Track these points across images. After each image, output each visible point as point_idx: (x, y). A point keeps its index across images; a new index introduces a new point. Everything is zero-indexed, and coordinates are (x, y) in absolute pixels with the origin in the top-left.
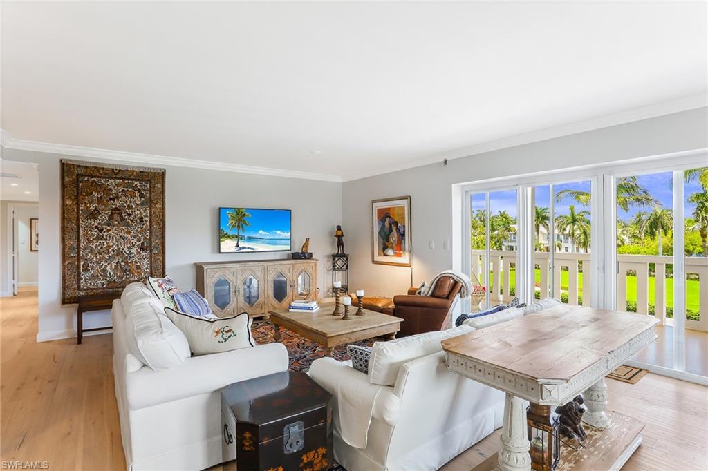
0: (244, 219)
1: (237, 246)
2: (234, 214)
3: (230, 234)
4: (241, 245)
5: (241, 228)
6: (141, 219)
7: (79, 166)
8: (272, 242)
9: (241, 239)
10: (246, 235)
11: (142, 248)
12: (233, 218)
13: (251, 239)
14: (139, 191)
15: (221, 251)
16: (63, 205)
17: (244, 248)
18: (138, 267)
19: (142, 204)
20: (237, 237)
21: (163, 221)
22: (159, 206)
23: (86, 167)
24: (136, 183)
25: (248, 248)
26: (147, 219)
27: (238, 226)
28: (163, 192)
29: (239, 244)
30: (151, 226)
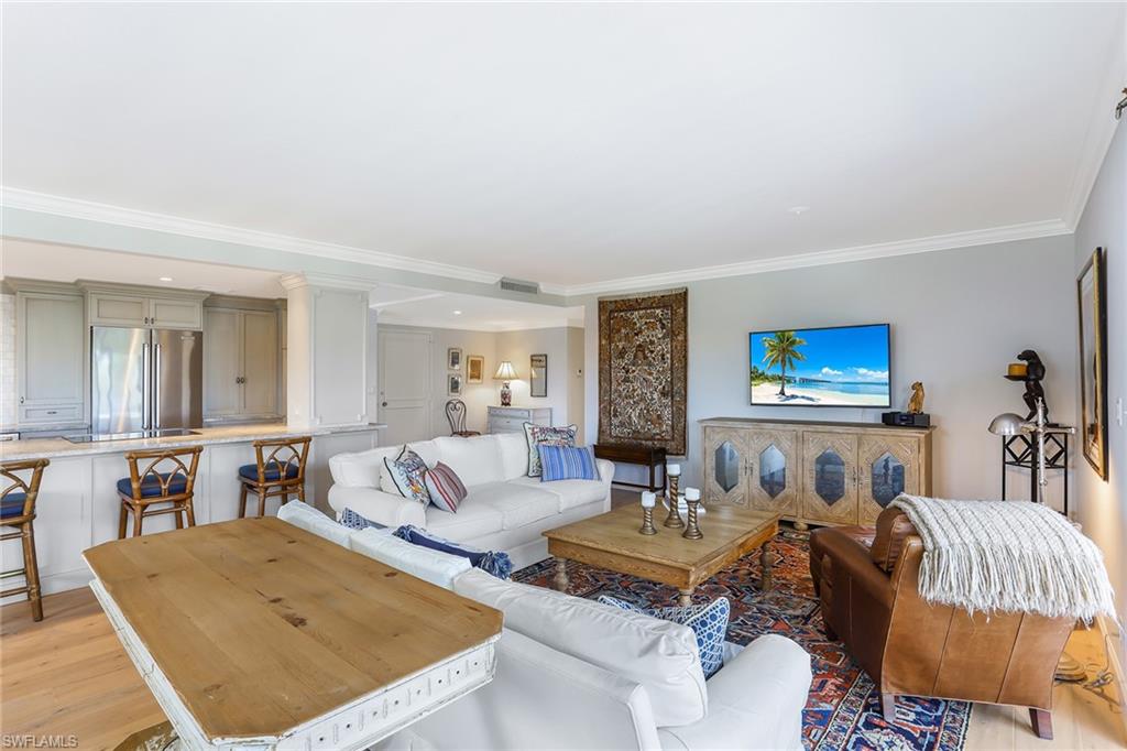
0: (795, 347)
1: (782, 393)
2: (775, 342)
3: (769, 373)
4: (788, 391)
5: (787, 363)
6: (663, 355)
7: (611, 302)
8: (851, 387)
9: (789, 382)
10: (798, 375)
11: (664, 394)
12: (773, 348)
13: (806, 382)
14: (660, 320)
15: (754, 401)
16: (600, 345)
17: (793, 397)
18: (659, 417)
19: (664, 337)
20: (780, 378)
21: (685, 357)
22: (680, 338)
23: (616, 302)
24: (657, 311)
25: (803, 397)
26: (669, 356)
27: (783, 361)
28: (685, 319)
29: (785, 390)
30: (672, 365)
